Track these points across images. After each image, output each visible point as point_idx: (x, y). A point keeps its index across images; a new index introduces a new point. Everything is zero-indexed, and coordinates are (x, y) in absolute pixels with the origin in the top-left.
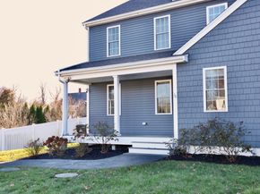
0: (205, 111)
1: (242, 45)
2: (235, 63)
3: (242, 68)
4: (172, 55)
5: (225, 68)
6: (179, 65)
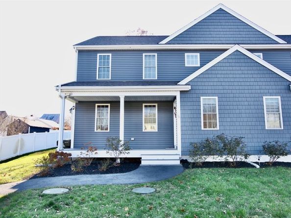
0: (203, 128)
1: (227, 84)
2: (223, 95)
3: (228, 99)
4: (176, 84)
5: (217, 98)
6: (182, 92)
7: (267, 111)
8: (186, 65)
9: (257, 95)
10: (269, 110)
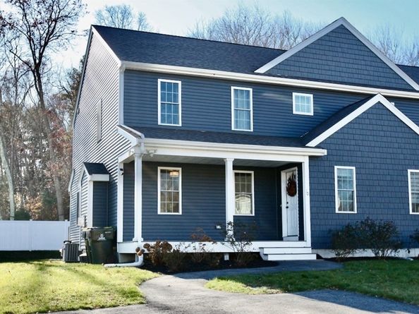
0: (337, 211)
1: (367, 149)
2: (362, 165)
3: (367, 171)
5: (354, 168)
6: (311, 158)
7: (412, 190)
8: (294, 112)
9: (400, 168)
10: (413, 188)
